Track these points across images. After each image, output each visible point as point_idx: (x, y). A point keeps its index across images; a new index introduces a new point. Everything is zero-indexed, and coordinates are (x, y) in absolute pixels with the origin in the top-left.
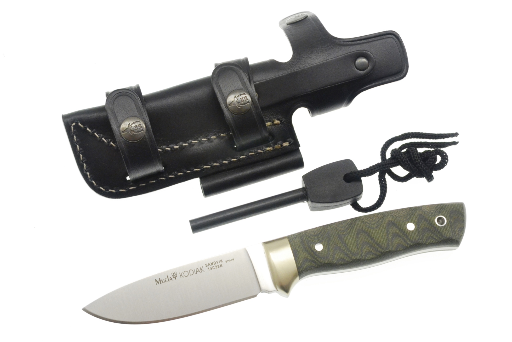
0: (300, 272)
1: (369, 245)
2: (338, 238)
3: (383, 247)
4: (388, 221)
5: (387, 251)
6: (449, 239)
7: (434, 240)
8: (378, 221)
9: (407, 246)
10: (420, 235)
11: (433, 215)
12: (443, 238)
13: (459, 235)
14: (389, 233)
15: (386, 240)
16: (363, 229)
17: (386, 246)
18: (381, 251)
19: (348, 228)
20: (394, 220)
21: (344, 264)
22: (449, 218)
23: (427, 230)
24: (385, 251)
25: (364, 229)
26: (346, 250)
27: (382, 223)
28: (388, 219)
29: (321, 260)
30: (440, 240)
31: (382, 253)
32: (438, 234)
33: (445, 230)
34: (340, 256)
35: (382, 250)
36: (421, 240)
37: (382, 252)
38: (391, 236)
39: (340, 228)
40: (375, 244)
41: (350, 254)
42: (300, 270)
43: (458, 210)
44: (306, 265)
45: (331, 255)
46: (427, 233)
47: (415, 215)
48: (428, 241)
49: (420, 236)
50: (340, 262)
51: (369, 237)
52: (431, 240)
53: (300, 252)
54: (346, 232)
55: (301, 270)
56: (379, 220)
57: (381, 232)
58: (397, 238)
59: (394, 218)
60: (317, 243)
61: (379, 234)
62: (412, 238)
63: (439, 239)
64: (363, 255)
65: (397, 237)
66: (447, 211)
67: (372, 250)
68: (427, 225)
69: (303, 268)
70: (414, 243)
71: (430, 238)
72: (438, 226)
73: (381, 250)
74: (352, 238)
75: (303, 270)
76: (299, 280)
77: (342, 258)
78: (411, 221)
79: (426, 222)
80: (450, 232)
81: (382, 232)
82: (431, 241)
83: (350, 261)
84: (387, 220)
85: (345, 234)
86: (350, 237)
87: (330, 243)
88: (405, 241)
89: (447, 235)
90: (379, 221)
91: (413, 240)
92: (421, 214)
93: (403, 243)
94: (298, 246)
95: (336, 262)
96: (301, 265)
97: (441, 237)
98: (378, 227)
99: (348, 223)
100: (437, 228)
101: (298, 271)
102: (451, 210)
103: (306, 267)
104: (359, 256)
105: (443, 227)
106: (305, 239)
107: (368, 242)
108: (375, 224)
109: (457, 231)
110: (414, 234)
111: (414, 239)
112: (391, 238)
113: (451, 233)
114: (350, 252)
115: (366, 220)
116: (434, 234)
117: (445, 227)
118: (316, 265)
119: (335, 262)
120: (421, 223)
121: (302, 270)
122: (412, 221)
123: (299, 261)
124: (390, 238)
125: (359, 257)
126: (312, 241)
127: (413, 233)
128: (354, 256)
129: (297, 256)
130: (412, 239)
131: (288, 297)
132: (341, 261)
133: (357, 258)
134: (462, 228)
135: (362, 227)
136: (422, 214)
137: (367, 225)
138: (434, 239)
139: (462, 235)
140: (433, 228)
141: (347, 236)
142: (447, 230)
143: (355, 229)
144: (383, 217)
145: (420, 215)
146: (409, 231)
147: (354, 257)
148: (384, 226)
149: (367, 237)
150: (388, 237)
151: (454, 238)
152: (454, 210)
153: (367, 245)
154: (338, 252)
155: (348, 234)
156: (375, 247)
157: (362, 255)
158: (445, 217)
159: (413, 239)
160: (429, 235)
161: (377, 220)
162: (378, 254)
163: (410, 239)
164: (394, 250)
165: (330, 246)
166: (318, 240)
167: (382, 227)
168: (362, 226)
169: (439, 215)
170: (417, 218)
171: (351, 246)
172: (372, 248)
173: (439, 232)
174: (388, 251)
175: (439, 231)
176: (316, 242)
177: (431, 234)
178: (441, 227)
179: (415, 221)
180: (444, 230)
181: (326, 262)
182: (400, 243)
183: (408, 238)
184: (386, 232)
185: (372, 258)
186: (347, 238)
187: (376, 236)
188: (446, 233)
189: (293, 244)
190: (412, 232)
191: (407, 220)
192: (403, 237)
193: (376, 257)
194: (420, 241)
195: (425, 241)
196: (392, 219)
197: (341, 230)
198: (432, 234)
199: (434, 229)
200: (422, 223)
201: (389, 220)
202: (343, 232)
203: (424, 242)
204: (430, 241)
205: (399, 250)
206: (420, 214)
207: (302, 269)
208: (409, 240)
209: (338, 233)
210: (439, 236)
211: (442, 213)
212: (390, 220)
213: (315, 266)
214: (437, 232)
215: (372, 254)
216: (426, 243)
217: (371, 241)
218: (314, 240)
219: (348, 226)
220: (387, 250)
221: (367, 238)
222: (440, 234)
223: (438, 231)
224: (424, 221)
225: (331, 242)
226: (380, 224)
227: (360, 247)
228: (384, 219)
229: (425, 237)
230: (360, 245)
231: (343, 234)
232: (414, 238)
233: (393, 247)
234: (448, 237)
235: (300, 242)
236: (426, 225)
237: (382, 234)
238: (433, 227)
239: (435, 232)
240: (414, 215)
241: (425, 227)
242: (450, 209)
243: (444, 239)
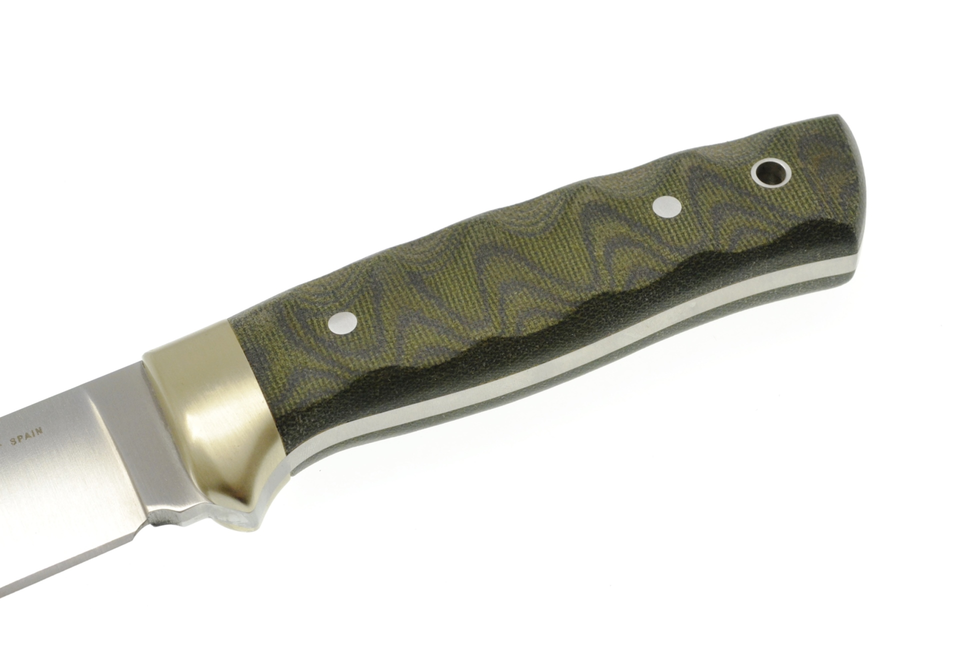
0: (282, 417)
1: (525, 289)
2: (411, 286)
3: (576, 285)
4: (583, 206)
5: (593, 295)
6: (811, 221)
7: (759, 238)
8: (547, 213)
9: (664, 269)
10: (706, 228)
11: (742, 163)
12: (789, 223)
13: (846, 208)
14: (594, 239)
15: (584, 261)
16: (496, 244)
17: (586, 279)
18: (571, 298)
19: (442, 251)
20: (604, 200)
21: (443, 364)
22: (799, 160)
23: (728, 210)
24: (589, 295)
25: (502, 242)
26: (443, 316)
27: (563, 213)
28: (582, 198)
29: (357, 363)
30: (783, 231)
31: (578, 304)
32: (771, 214)
33: (790, 197)
34: (426, 339)
35: (577, 295)
36: (714, 242)
37: (579, 299)
38: (604, 249)
39: (416, 256)
40: (549, 282)
41: (461, 328)
42: (283, 411)
43: (823, 134)
44: (302, 389)
45: (389, 340)
46: (731, 218)
47: (677, 171)
48: (739, 242)
49: (708, 231)
50: (428, 360)
51: (523, 263)
52: (750, 239)
53: (276, 353)
54: (438, 261)
55: (286, 411)
56: (550, 209)
57: (564, 241)
58: (624, 250)
59: (603, 194)
60: (335, 311)
61: (557, 247)
62: (679, 239)
63: (776, 230)
64: (511, 323)
65: (626, 247)
66: (786, 141)
67: (542, 301)
68: (725, 195)
69: (292, 402)
70: (691, 255)
71: (745, 231)
72: (766, 189)
73: (573, 295)
74: (459, 277)
75: (294, 407)
76: (287, 454)
77: (434, 344)
78: (667, 190)
79: (720, 187)
80: (813, 200)
81: (565, 238)
82: (752, 242)
83: (465, 349)
84: (579, 202)
85: (433, 268)
86: (454, 273)
87: (382, 304)
88: (654, 255)
89: (803, 209)
90: (551, 212)
91: (681, 246)
92: (696, 165)
93: (652, 263)
94: (267, 335)
95: (411, 360)
96: (284, 392)
97: (782, 219)
98: (552, 227)
99: (443, 237)
100: (762, 196)
101: (274, 414)
102: (800, 136)
103: (303, 397)
104: (495, 328)
105: (782, 188)
106: (290, 310)
107: (523, 279)
108: (537, 222)
109: (837, 195)
110: (684, 225)
111: (687, 243)
112: (602, 253)
113: (816, 202)
114: (460, 320)
115: (506, 219)
116: (755, 217)
117: (791, 187)
118: (338, 385)
119: (408, 361)
120: (704, 192)
121: (288, 408)
122: (670, 191)
123: (276, 381)
124: (599, 252)
125: (494, 331)
126: (316, 311)
127: (677, 223)
128: (477, 331)
129: (266, 366)
130: (680, 242)
131: (254, 525)
132: (429, 357)
133: (490, 334)
134: (852, 184)
135: (491, 238)
136: (699, 166)
137: (510, 228)
138: (759, 234)
139: (856, 207)
140: (748, 200)
141: (440, 272)
142: (801, 195)
143: (466, 248)
144: (562, 197)
145: (692, 170)
146: (664, 220)
147: (476, 333)
148: (572, 220)
149: (515, 265)
150: (591, 253)
151: (829, 218)
152: (811, 136)
153: (516, 290)
154: (416, 328)
155: (445, 266)
156: (549, 288)
157: (505, 324)
158: (782, 158)
159: (683, 242)
160: (738, 223)
161: (545, 210)
162: (563, 311)
163: (671, 243)
164: (620, 288)
165: (384, 313)
166: (337, 304)
167: (565, 224)
168: (493, 234)
169: (760, 159)
170: (687, 179)
171: (459, 301)
172: (539, 295)
173: (772, 208)
174: (599, 295)
175: (773, 204)
176: (332, 311)
177: (747, 219)
178: (776, 188)
179: (680, 187)
180: (787, 197)
181: (376, 364)
182: (640, 265)
183: (665, 241)
184: (579, 236)
185: (545, 327)
186: (443, 278)
187: (546, 255)
188: (799, 204)
189: (250, 333)
190: (674, 223)
191: (650, 191)
192: (646, 245)
193: (557, 323)
194: (709, 244)
195: (730, 243)
196: (597, 198)
197: (421, 261)
198: (751, 220)
199: (752, 202)
200: (706, 190)
201: (586, 202)
202: (425, 266)
203: (723, 246)
204: (746, 243)
205: (638, 287)
206: (693, 165)
207: (290, 405)
208: (668, 249)
209: (408, 270)
210: (775, 221)
211: (770, 151)
212: (590, 202)
213: (336, 387)
214: (766, 208)
215: (543, 316)
216: (734, 251)
217: (531, 274)
218: (323, 307)
219: (444, 245)
220: (594, 292)
221: (514, 268)
222: (778, 212)
223: (769, 203)
224: (713, 183)
225: (384, 302)
226: (556, 218)
227: (492, 299)
228: (569, 200)
229: (725, 230)
230: (492, 294)
231: (427, 269)
232: (687, 237)
233: (616, 281)
234: (806, 216)
235: (275, 323)
236: (722, 196)
237: (569, 245)
238: (749, 194)
239: (756, 209)
240: (674, 171)
241: (719, 201)
242: (795, 136)
243: (793, 224)
